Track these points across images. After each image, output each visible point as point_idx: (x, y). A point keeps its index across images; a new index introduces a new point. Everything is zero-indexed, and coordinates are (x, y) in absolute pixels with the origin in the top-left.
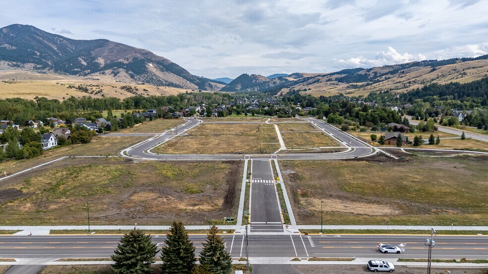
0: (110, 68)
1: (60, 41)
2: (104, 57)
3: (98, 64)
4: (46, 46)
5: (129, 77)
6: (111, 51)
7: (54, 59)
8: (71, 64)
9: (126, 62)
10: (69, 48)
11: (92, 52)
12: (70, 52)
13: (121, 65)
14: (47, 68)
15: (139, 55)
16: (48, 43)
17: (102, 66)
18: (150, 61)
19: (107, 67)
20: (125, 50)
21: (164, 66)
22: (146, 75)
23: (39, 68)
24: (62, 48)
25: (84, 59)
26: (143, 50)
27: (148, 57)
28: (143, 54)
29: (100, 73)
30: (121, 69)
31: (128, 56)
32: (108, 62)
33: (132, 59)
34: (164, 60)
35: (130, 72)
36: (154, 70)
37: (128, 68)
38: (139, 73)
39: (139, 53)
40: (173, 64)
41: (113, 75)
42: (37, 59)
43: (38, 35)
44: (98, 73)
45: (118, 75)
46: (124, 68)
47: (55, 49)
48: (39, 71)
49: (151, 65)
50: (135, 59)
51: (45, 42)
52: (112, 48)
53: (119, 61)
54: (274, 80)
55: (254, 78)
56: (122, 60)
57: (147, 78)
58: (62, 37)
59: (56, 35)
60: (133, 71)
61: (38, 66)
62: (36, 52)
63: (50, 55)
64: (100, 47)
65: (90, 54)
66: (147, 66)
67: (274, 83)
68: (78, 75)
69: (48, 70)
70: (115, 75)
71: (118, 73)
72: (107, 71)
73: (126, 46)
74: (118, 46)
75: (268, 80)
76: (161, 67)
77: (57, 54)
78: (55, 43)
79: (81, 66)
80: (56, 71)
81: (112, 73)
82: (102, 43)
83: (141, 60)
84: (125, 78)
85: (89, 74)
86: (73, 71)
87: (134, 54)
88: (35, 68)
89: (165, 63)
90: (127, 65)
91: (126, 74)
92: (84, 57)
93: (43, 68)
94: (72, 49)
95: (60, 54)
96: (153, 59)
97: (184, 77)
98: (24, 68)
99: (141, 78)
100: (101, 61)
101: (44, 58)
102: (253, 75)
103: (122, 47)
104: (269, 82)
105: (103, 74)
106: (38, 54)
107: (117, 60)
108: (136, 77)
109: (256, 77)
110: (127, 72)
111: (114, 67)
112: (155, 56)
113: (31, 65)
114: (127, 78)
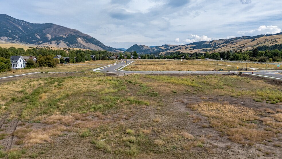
0: (55, 40)
1: (24, 24)
2: (51, 34)
3: (47, 38)
4: (15, 26)
5: (66, 45)
6: (55, 30)
7: (20, 34)
8: (30, 38)
9: (64, 37)
10: (29, 28)
11: (43, 31)
12: (30, 30)
13: (61, 38)
14: (16, 40)
15: (72, 33)
16: (16, 25)
17: (49, 39)
18: (79, 36)
19: (52, 39)
20: (64, 30)
21: (87, 39)
22: (76, 45)
23: (10, 40)
24: (25, 28)
25: (38, 35)
26: (75, 30)
27: (78, 34)
28: (75, 32)
29: (48, 43)
30: (61, 41)
31: (66, 33)
32: (53, 36)
33: (68, 35)
34: (88, 36)
35: (67, 43)
36: (82, 42)
37: (65, 40)
38: (72, 43)
39: (72, 32)
40: (92, 38)
41: (56, 44)
42: (9, 34)
43: (10, 20)
44: (47, 43)
45: (60, 44)
46: (63, 40)
47: (21, 28)
48: (10, 41)
49: (79, 38)
50: (70, 35)
51: (15, 24)
52: (56, 29)
53: (60, 36)
54: (153, 48)
55: (141, 47)
56: (62, 36)
57: (77, 46)
58: (25, 22)
59: (21, 20)
60: (69, 42)
61: (10, 38)
62: (9, 30)
63: (17, 32)
64: (48, 28)
65: (42, 32)
66: (77, 39)
67: (153, 50)
68: (35, 44)
69: (16, 41)
70: (58, 44)
71: (60, 43)
72: (53, 42)
73: (64, 27)
74: (59, 27)
75: (149, 48)
76: (86, 40)
77: (22, 32)
78: (20, 25)
79: (36, 39)
80: (21, 41)
81: (56, 43)
82: (50, 26)
83: (74, 36)
84: (64, 46)
85: (41, 43)
86: (32, 42)
87: (70, 32)
88: (8, 40)
89: (88, 38)
90: (65, 38)
91: (64, 44)
92: (38, 34)
93: (13, 39)
94: (31, 29)
95: (24, 32)
96: (81, 35)
97: (100, 46)
98: (1, 39)
99: (74, 46)
100: (49, 36)
101: (14, 34)
102: (140, 45)
103: (62, 28)
104: (150, 49)
105: (50, 43)
106: (10, 31)
107: (59, 35)
108: (70, 46)
109: (143, 46)
110: (65, 43)
111: (57, 39)
112: (82, 33)
113: (5, 38)
114: (65, 46)
